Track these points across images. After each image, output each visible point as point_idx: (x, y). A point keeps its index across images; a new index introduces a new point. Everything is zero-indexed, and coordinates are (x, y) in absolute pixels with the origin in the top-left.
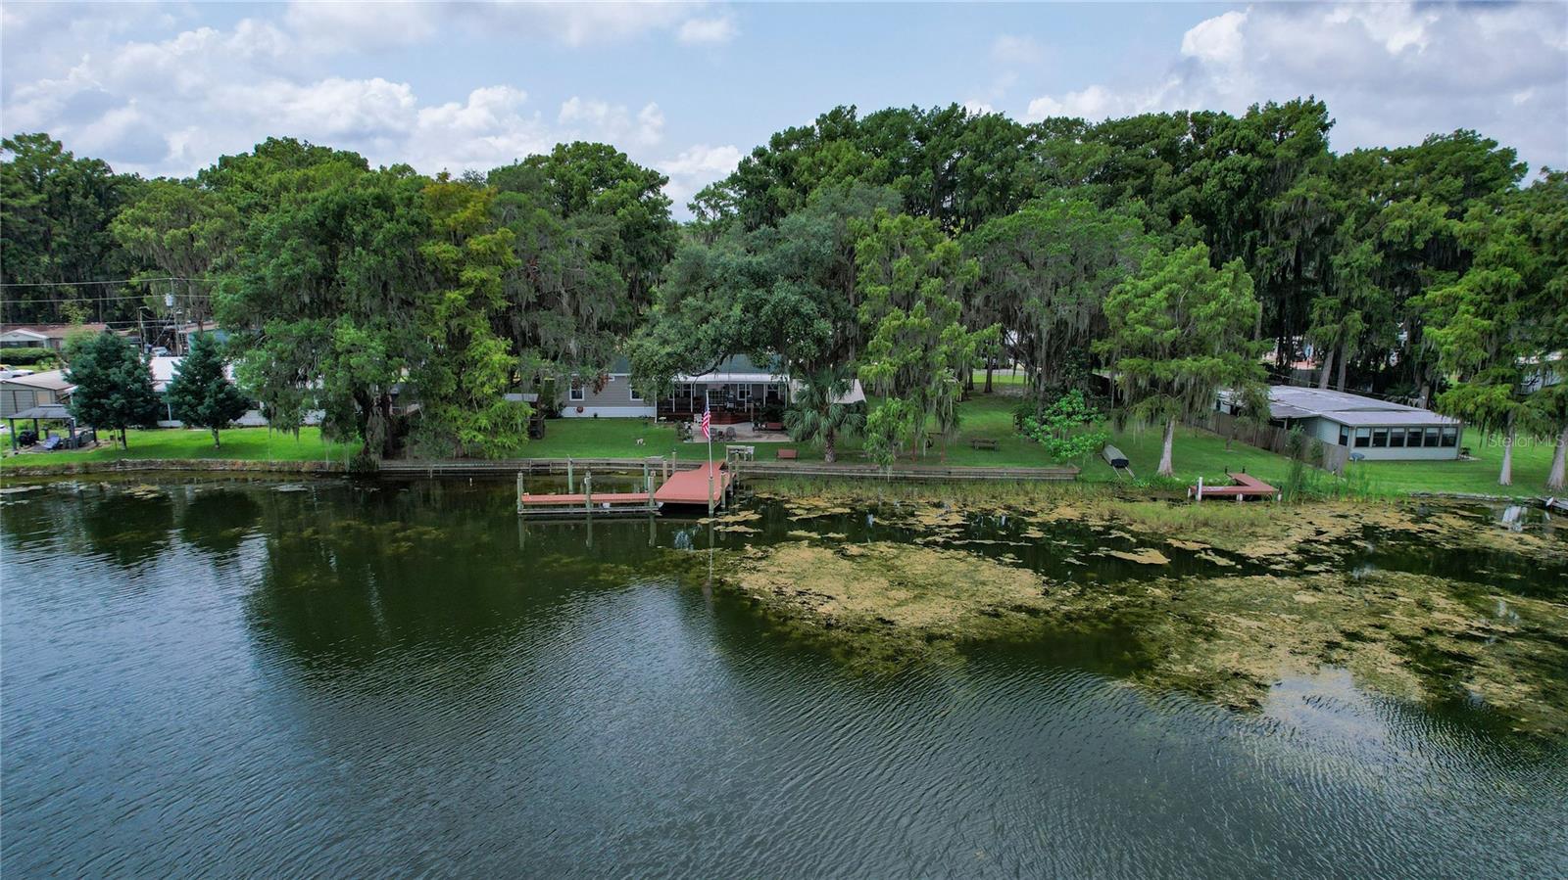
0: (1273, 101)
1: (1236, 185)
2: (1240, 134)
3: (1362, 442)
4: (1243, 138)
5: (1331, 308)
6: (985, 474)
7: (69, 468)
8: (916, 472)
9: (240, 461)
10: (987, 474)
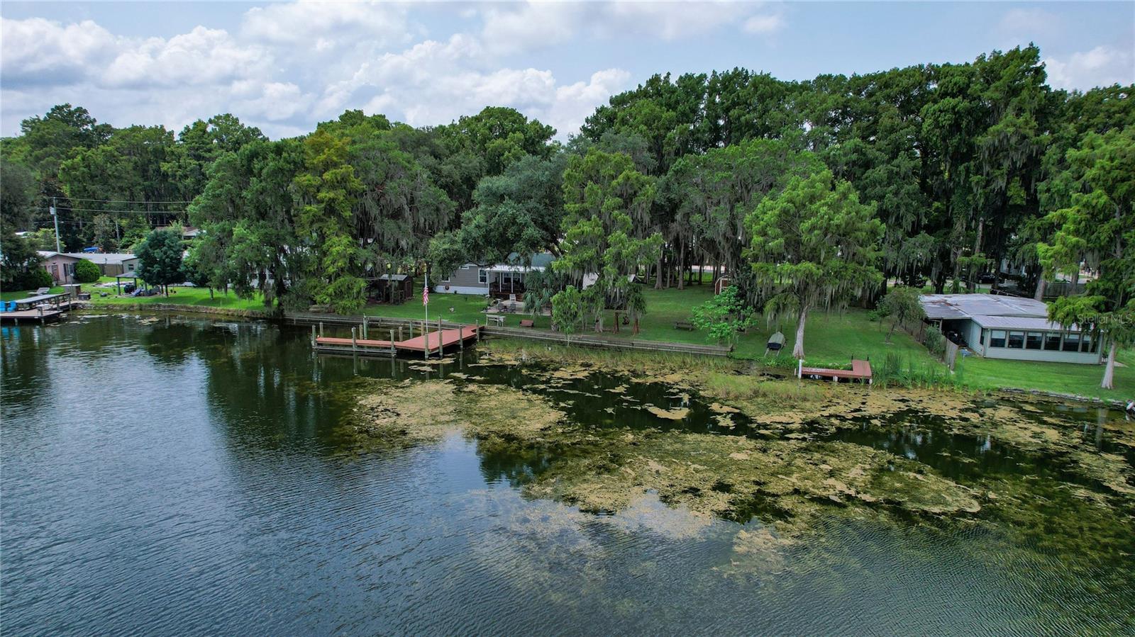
0: (997, 51)
1: (947, 123)
2: (954, 80)
3: (996, 343)
4: (955, 84)
5: (1039, 229)
6: (658, 347)
7: (133, 306)
8: (610, 342)
9: (213, 308)
10: (661, 347)
